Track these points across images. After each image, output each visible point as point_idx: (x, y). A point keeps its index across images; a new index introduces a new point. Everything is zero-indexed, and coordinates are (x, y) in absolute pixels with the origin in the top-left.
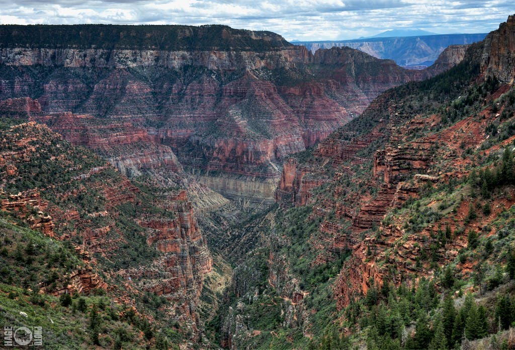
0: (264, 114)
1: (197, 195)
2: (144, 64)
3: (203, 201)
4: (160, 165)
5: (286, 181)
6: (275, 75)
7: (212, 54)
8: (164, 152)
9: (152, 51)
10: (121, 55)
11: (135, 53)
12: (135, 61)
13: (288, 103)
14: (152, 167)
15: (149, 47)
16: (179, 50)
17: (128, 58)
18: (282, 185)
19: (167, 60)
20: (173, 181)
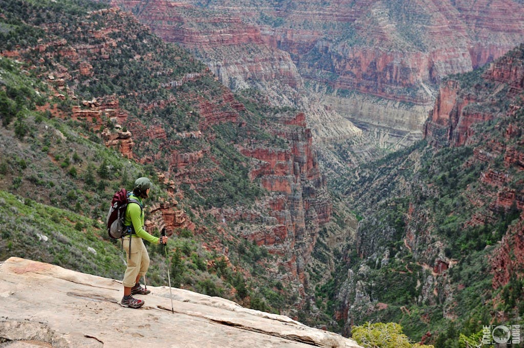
0: (420, 17)
1: (319, 120)
3: (326, 128)
4: (273, 76)
5: (441, 111)
8: (280, 59)
14: (263, 78)
18: (435, 116)
20: (290, 99)
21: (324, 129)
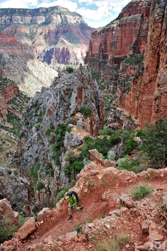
0: (76, 38)
1: (43, 70)
2: (26, 23)
3: (46, 73)
4: (23, 55)
5: (93, 50)
6: (80, 26)
7: (53, 16)
8: (25, 49)
9: (29, 17)
10: (15, 18)
11: (22, 18)
12: (22, 21)
13: (86, 37)
14: (18, 55)
15: (28, 15)
16: (40, 16)
17: (19, 20)
18: (90, 54)
19: (35, 20)
20: (30, 63)
21: (45, 74)
